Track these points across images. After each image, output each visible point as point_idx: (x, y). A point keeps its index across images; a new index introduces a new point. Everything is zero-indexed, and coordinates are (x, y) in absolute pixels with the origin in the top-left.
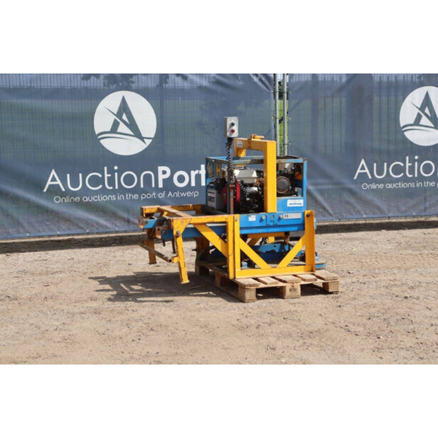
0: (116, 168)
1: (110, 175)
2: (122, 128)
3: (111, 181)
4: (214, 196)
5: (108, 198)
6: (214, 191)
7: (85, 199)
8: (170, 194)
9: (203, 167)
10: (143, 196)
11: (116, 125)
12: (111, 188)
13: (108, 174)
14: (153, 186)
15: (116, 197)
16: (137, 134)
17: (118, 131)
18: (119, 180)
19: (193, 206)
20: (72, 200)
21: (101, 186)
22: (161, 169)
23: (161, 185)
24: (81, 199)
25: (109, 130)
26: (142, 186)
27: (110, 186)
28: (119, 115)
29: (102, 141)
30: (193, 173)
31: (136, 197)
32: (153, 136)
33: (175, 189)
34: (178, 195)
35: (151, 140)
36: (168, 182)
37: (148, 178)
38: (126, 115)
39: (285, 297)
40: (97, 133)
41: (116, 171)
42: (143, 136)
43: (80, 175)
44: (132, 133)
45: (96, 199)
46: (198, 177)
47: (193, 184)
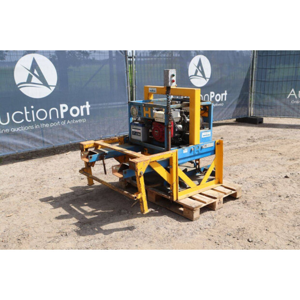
0: (32, 107)
1: (28, 112)
2: (35, 79)
3: (30, 117)
4: (140, 131)
5: (28, 128)
6: (141, 128)
7: (13, 130)
8: (69, 122)
9: (87, 103)
10: (52, 125)
11: (30, 77)
12: (30, 121)
13: (27, 111)
14: (58, 117)
15: (34, 126)
16: (45, 83)
17: (32, 82)
18: (36, 115)
19: (119, 138)
20: (4, 131)
21: (23, 120)
22: (62, 106)
23: (62, 117)
24: (10, 130)
25: (25, 81)
26: (51, 118)
27: (29, 119)
28: (32, 70)
29: (21, 89)
30: (82, 107)
31: (47, 125)
32: (55, 84)
33: (72, 118)
34: (73, 122)
35: (54, 88)
36: (67, 114)
37: (54, 112)
38: (37, 70)
39: (216, 209)
40: (17, 84)
41: (33, 109)
42: (49, 84)
43: (8, 114)
44: (41, 83)
45: (20, 129)
46: (85, 110)
47: (82, 114)
